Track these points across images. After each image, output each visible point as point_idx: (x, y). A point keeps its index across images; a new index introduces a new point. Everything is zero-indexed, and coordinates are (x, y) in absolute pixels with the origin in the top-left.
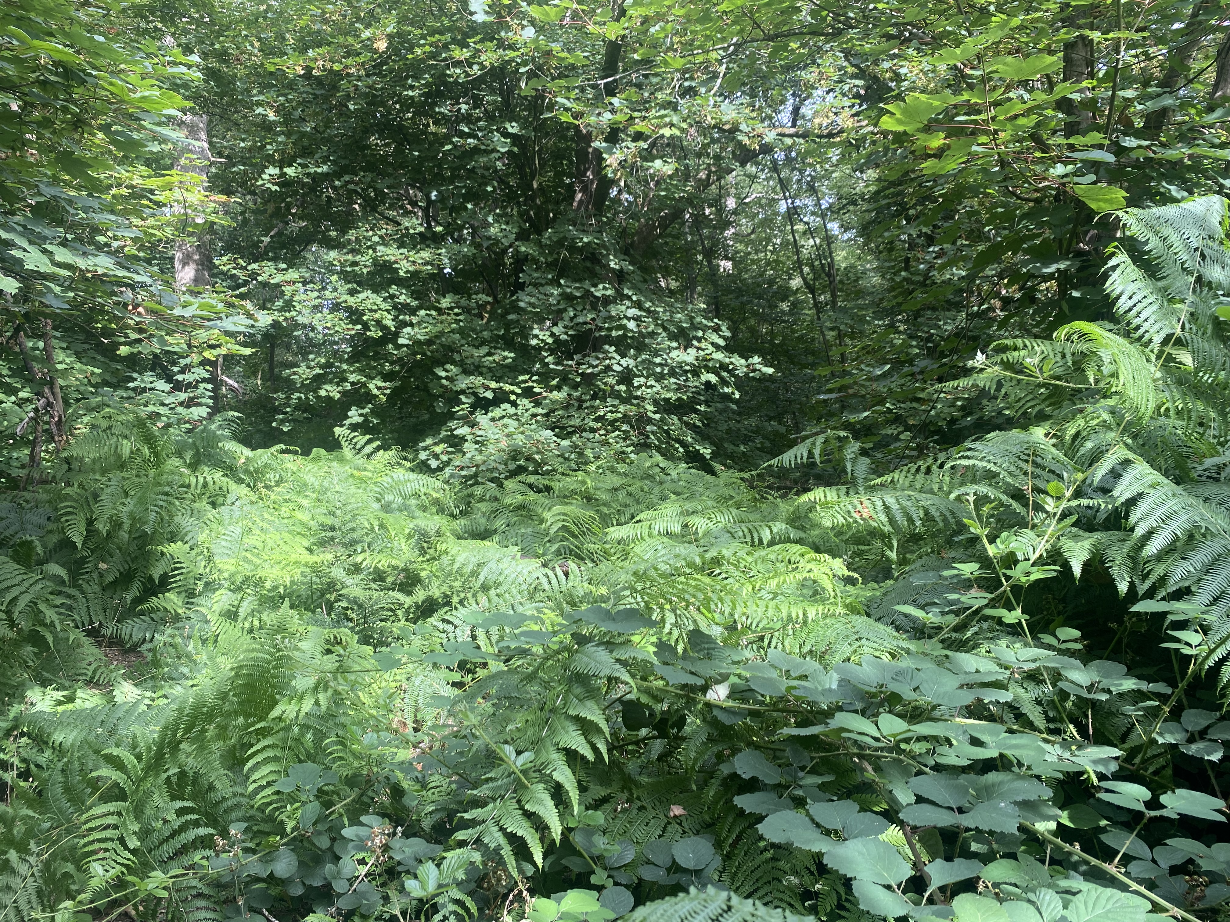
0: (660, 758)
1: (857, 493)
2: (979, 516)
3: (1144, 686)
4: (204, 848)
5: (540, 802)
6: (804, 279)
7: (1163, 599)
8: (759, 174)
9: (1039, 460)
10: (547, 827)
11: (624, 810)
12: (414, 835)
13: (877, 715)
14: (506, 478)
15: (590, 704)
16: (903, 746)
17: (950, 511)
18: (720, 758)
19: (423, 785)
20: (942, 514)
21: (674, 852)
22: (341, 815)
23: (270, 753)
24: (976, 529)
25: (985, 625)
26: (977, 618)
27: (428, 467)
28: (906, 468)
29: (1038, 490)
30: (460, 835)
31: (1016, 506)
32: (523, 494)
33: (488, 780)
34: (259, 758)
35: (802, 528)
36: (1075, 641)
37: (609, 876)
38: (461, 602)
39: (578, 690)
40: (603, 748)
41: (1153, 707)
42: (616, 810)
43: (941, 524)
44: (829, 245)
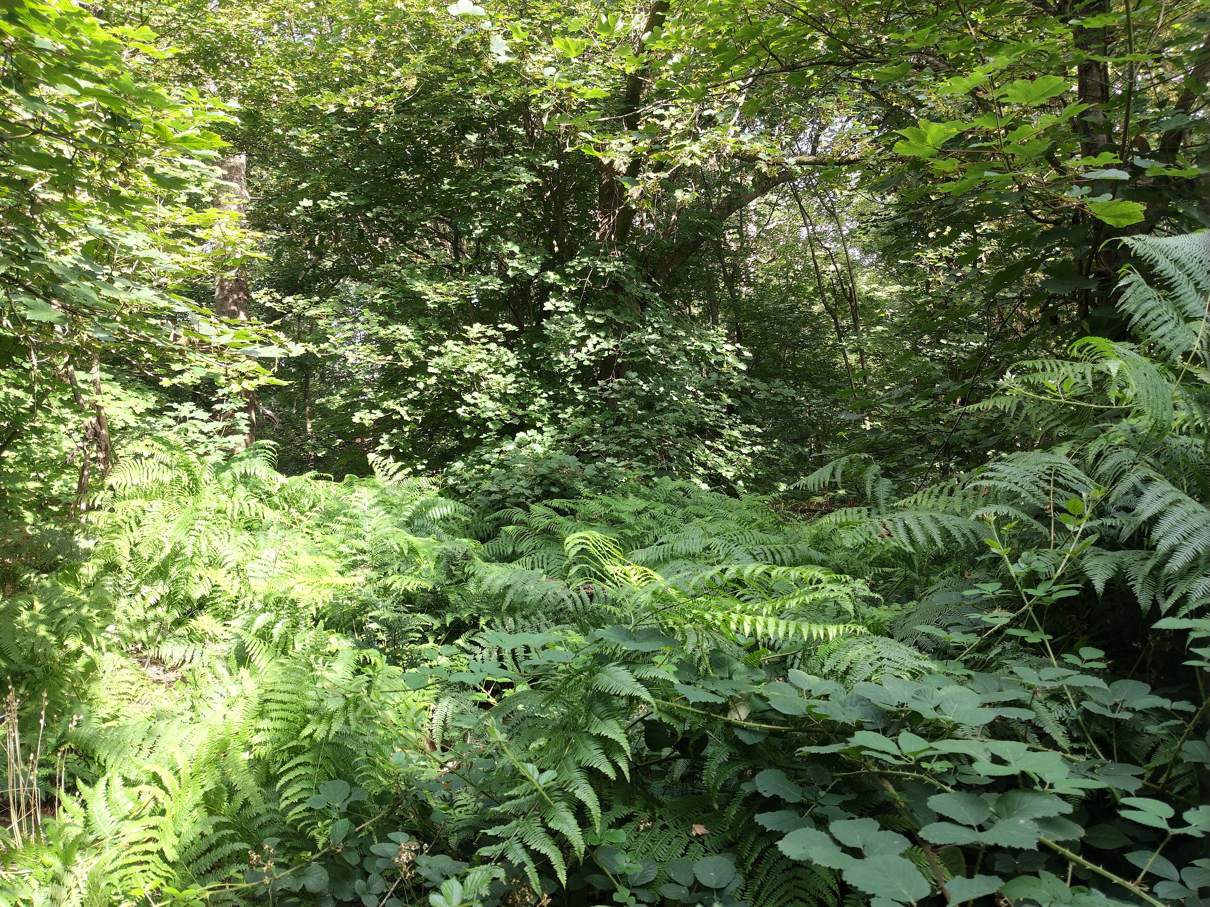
0: (683, 778)
1: (879, 514)
2: (1000, 536)
3: (1166, 704)
4: (239, 863)
5: (564, 820)
6: (826, 305)
7: (1186, 616)
8: (780, 202)
9: (1060, 480)
10: (571, 846)
11: (646, 829)
12: (442, 852)
13: (897, 734)
14: (533, 502)
15: (611, 722)
16: (924, 765)
17: (972, 532)
18: (742, 777)
19: (450, 802)
20: (964, 535)
21: (695, 870)
22: (370, 833)
23: (301, 771)
24: (997, 549)
25: (1008, 645)
26: (1000, 639)
27: (458, 492)
28: (929, 490)
29: (1059, 509)
30: (485, 851)
31: (1037, 525)
32: (548, 517)
33: (510, 798)
34: (291, 775)
35: (826, 551)
36: (1099, 660)
37: (632, 894)
38: (488, 624)
39: (600, 709)
40: (624, 766)
41: (1176, 726)
42: (638, 829)
43: (963, 545)
44: (850, 270)
